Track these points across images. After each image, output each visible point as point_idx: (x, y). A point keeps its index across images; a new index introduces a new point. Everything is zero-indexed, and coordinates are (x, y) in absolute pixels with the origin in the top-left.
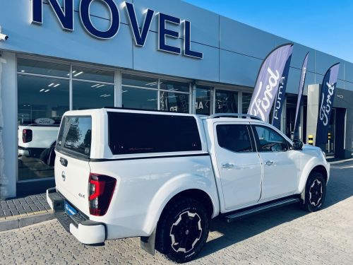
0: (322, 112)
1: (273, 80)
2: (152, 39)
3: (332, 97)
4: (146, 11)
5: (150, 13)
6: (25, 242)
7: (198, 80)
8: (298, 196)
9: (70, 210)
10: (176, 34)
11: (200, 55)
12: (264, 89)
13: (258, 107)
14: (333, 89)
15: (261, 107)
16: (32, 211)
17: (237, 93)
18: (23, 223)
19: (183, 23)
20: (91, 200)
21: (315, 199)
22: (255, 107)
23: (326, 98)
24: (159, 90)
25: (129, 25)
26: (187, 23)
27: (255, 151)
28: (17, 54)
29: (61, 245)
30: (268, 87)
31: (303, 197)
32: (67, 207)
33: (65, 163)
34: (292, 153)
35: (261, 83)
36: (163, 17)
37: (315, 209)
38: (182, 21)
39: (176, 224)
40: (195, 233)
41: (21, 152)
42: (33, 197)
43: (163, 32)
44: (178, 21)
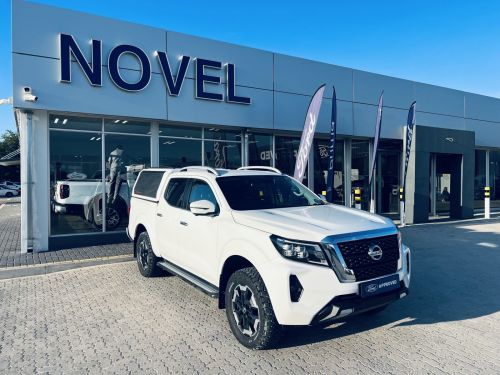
2: (189, 86)
4: (181, 58)
5: (186, 60)
7: (249, 128)
10: (218, 79)
11: (247, 100)
16: (59, 261)
18: (48, 270)
19: (225, 67)
24: (203, 139)
25: (161, 74)
26: (231, 67)
28: (48, 111)
36: (201, 63)
38: (224, 65)
41: (58, 209)
43: (201, 78)
44: (218, 65)
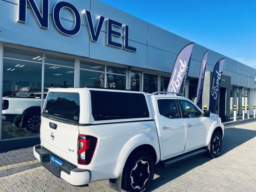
0: (213, 90)
1: (182, 68)
2: (103, 37)
3: (220, 80)
4: (99, 17)
5: (102, 18)
6: (15, 186)
7: (132, 67)
8: (206, 148)
9: (56, 161)
10: (119, 34)
11: (135, 49)
12: (177, 74)
13: (173, 86)
14: (220, 75)
15: (175, 86)
16: (16, 163)
17: (157, 76)
18: (10, 172)
19: (124, 27)
20: (79, 153)
21: (215, 150)
22: (171, 87)
23: (216, 81)
24: (106, 73)
25: (87, 26)
26: (127, 27)
27: (181, 117)
28: (4, 43)
29: (45, 188)
30: (179, 72)
31: (209, 148)
32: (53, 159)
33: (55, 127)
34: (203, 119)
35: (176, 70)
36: (111, 22)
37: (216, 156)
38: (124, 25)
39: (134, 169)
40: (146, 175)
42: (13, 152)
43: (111, 32)
44: (120, 25)
